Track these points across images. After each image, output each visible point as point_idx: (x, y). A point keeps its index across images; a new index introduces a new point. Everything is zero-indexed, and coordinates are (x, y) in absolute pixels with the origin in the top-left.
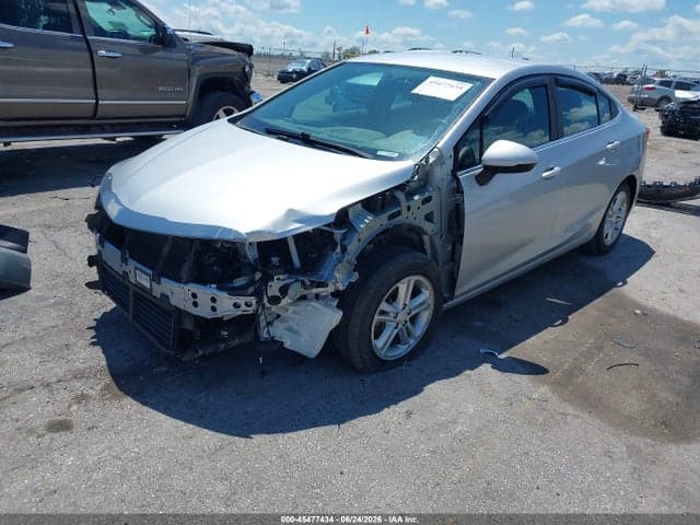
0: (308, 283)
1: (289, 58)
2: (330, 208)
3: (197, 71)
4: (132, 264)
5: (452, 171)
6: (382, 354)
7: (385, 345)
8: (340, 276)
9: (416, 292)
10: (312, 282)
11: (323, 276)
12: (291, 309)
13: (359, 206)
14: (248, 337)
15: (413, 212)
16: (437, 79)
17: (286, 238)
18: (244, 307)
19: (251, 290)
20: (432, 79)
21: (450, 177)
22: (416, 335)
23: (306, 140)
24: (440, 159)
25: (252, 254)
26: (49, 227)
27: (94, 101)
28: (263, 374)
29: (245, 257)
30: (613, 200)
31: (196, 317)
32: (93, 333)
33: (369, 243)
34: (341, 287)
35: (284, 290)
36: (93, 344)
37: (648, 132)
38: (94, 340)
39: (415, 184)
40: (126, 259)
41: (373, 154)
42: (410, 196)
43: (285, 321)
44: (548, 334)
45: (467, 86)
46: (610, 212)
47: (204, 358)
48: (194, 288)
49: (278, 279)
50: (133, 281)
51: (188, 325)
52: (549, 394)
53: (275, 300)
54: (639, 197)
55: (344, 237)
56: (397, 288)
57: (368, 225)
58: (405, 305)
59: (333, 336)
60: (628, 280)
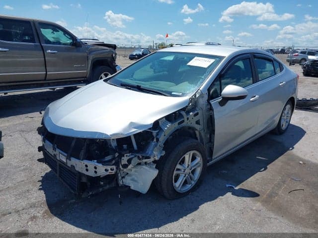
0: (141, 157)
1: (134, 49)
2: (150, 121)
3: (91, 57)
4: (58, 151)
5: (207, 100)
6: (178, 190)
7: (180, 185)
8: (156, 153)
9: (194, 158)
10: (143, 156)
11: (148, 153)
12: (133, 170)
13: (164, 119)
14: (113, 185)
15: (190, 120)
16: (198, 58)
17: (130, 136)
18: (110, 171)
19: (114, 162)
20: (196, 58)
21: (206, 103)
22: (195, 179)
23: (139, 89)
24: (202, 95)
25: (114, 144)
26: (23, 131)
27: (45, 73)
28: (121, 203)
29: (111, 145)
30: (284, 109)
31: (87, 176)
32: (40, 183)
33: (170, 136)
34: (157, 159)
35: (129, 161)
36: (40, 189)
37: (298, 77)
38: (41, 187)
39: (191, 107)
40: (55, 149)
41: (170, 94)
42: (188, 113)
43: (131, 175)
44: (258, 176)
45: (212, 61)
46: (283, 114)
47: (92, 195)
48: (86, 162)
49: (126, 156)
50: (59, 159)
51: (84, 180)
52: (261, 207)
53: (125, 166)
54: (297, 105)
55: (157, 134)
56: (184, 157)
57: (169, 128)
58: (189, 165)
59: (154, 182)
60: (294, 146)
